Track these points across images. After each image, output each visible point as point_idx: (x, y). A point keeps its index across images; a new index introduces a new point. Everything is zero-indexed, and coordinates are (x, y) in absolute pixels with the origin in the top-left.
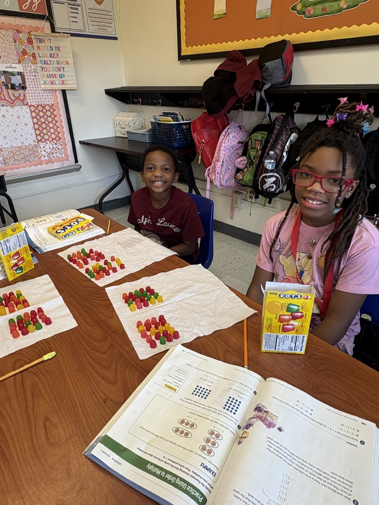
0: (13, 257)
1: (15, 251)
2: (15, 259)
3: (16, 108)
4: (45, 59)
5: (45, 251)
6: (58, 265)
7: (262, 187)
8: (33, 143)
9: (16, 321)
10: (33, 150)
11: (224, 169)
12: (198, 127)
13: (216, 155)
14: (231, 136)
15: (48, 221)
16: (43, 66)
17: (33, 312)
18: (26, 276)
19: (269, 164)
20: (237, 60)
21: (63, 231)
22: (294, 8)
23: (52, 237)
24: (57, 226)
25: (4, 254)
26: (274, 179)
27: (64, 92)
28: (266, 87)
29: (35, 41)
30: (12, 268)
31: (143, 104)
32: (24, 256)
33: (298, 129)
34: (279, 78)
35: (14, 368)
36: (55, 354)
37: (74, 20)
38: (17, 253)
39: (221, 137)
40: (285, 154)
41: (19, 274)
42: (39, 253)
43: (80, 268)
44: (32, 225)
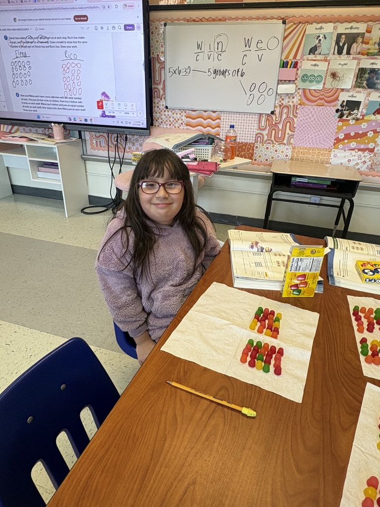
0: (298, 277)
1: (303, 273)
2: (298, 280)
5: (337, 284)
6: (338, 310)
9: (255, 344)
15: (365, 252)
17: (273, 348)
18: (299, 301)
21: (371, 273)
23: (356, 272)
24: (369, 263)
25: (291, 271)
30: (291, 287)
32: (309, 281)
35: (217, 394)
36: (255, 415)
38: (304, 276)
41: (295, 295)
42: (330, 283)
43: (358, 330)
44: (344, 248)
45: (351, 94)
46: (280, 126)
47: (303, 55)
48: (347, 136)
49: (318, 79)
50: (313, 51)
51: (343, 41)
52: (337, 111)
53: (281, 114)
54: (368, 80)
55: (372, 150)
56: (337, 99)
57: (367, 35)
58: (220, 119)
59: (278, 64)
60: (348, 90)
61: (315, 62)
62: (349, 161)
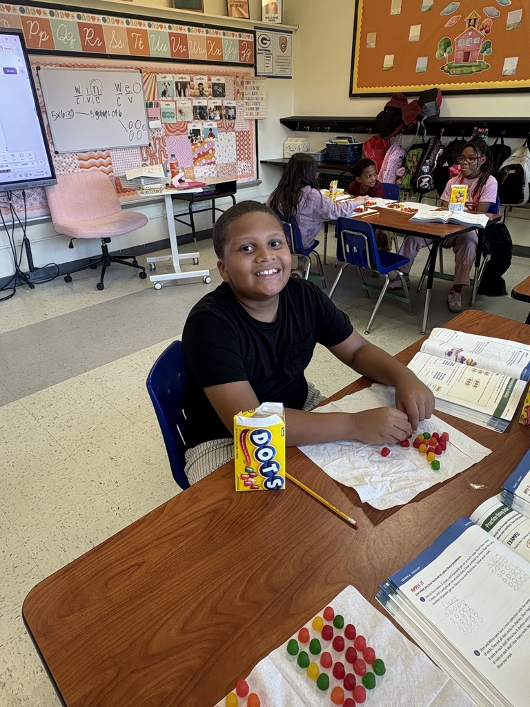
3: (229, 133)
4: (249, 96)
7: (419, 186)
8: (234, 161)
10: (234, 166)
11: (389, 176)
12: (369, 147)
13: (382, 166)
14: (395, 152)
16: (247, 101)
19: (426, 169)
20: (400, 100)
22: (443, 68)
26: (428, 179)
27: (256, 121)
28: (424, 119)
29: (245, 83)
31: (310, 130)
33: (444, 146)
34: (432, 113)
37: (267, 65)
39: (387, 154)
40: (435, 162)
45: (193, 124)
46: (157, 155)
47: (159, 97)
48: (199, 156)
49: (171, 115)
50: (164, 94)
51: (179, 86)
52: (189, 137)
53: (155, 144)
54: (200, 114)
55: (214, 163)
56: (186, 129)
57: (191, 83)
58: (110, 157)
59: (143, 106)
60: (191, 122)
61: (167, 103)
62: (205, 173)
